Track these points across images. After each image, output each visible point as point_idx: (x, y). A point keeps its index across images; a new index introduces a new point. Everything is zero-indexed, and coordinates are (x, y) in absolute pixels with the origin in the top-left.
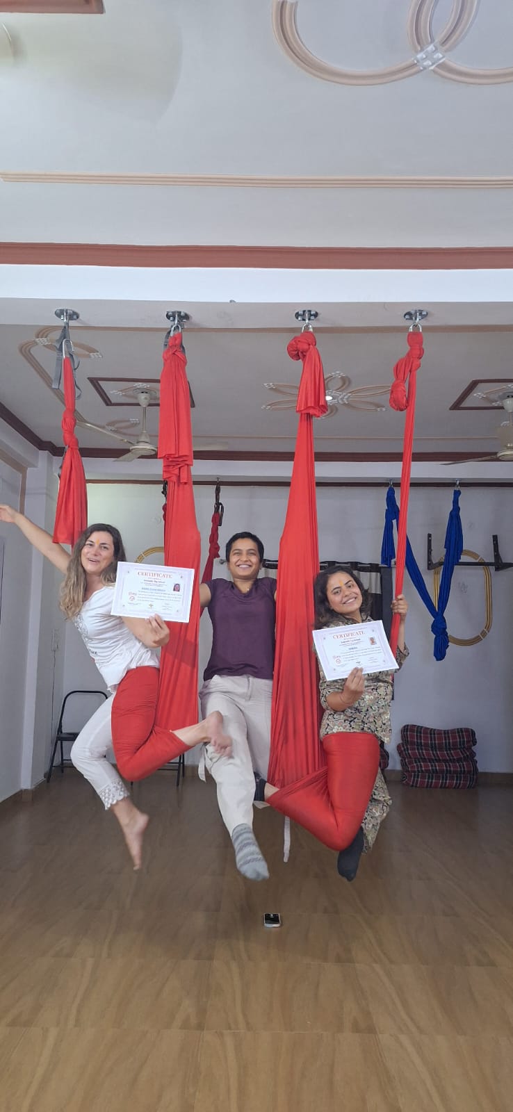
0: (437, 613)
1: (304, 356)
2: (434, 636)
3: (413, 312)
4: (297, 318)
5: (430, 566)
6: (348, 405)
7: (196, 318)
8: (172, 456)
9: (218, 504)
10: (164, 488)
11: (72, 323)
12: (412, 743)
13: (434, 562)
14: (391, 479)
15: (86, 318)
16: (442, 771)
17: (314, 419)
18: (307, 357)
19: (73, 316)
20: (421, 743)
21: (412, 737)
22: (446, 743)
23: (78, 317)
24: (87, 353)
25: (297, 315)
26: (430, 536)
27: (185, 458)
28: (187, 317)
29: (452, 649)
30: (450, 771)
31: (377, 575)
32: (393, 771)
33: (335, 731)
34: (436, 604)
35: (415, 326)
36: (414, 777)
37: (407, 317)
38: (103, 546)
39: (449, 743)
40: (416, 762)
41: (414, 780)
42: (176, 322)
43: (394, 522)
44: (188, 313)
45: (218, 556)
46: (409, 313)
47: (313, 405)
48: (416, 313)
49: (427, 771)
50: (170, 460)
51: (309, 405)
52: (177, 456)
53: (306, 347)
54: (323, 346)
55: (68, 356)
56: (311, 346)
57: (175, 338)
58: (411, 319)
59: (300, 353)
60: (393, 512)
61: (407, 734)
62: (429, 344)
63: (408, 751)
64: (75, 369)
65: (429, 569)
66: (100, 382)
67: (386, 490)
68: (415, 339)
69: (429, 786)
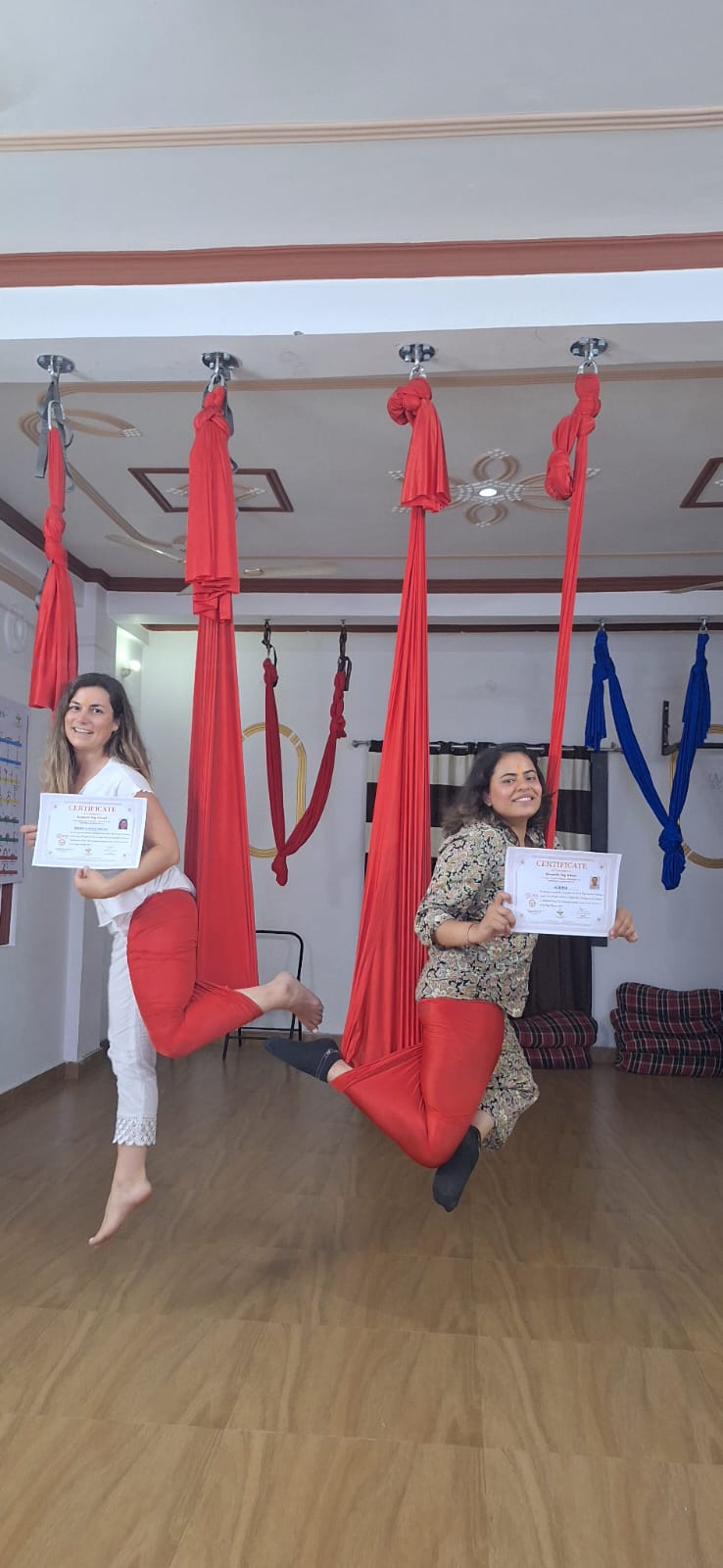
0: (668, 819)
1: (414, 417)
2: (664, 853)
3: (582, 342)
4: (404, 358)
5: (665, 749)
6: (521, 503)
7: (248, 362)
8: (207, 579)
9: (343, 658)
10: (266, 637)
11: (65, 378)
12: (632, 1010)
13: (671, 744)
14: (601, 619)
15: (88, 369)
16: (674, 1051)
17: (428, 514)
18: (418, 418)
19: (65, 366)
20: (645, 1009)
21: (632, 1000)
22: (681, 1010)
23: (72, 368)
24: (119, 430)
25: (402, 354)
26: (666, 704)
27: (226, 583)
28: (233, 361)
29: (691, 872)
30: (687, 1050)
31: (584, 764)
32: (605, 1049)
33: (434, 995)
34: (666, 802)
35: (588, 365)
36: (633, 1059)
37: (576, 351)
38: (94, 708)
39: (687, 1010)
40: (636, 1037)
41: (632, 1063)
42: (217, 370)
43: (606, 683)
44: (235, 354)
45: (344, 735)
46: (576, 345)
47: (425, 493)
48: (588, 344)
49: (653, 1051)
50: (203, 584)
51: (419, 494)
52: (213, 578)
53: (415, 402)
54: (443, 402)
55: (57, 426)
56: (424, 401)
57: (214, 395)
58: (581, 354)
59: (407, 414)
60: (604, 667)
61: (624, 996)
62: (606, 393)
63: (625, 1020)
64: (67, 446)
65: (663, 754)
66: (147, 475)
67: (594, 635)
68: (587, 386)
69: (655, 1072)
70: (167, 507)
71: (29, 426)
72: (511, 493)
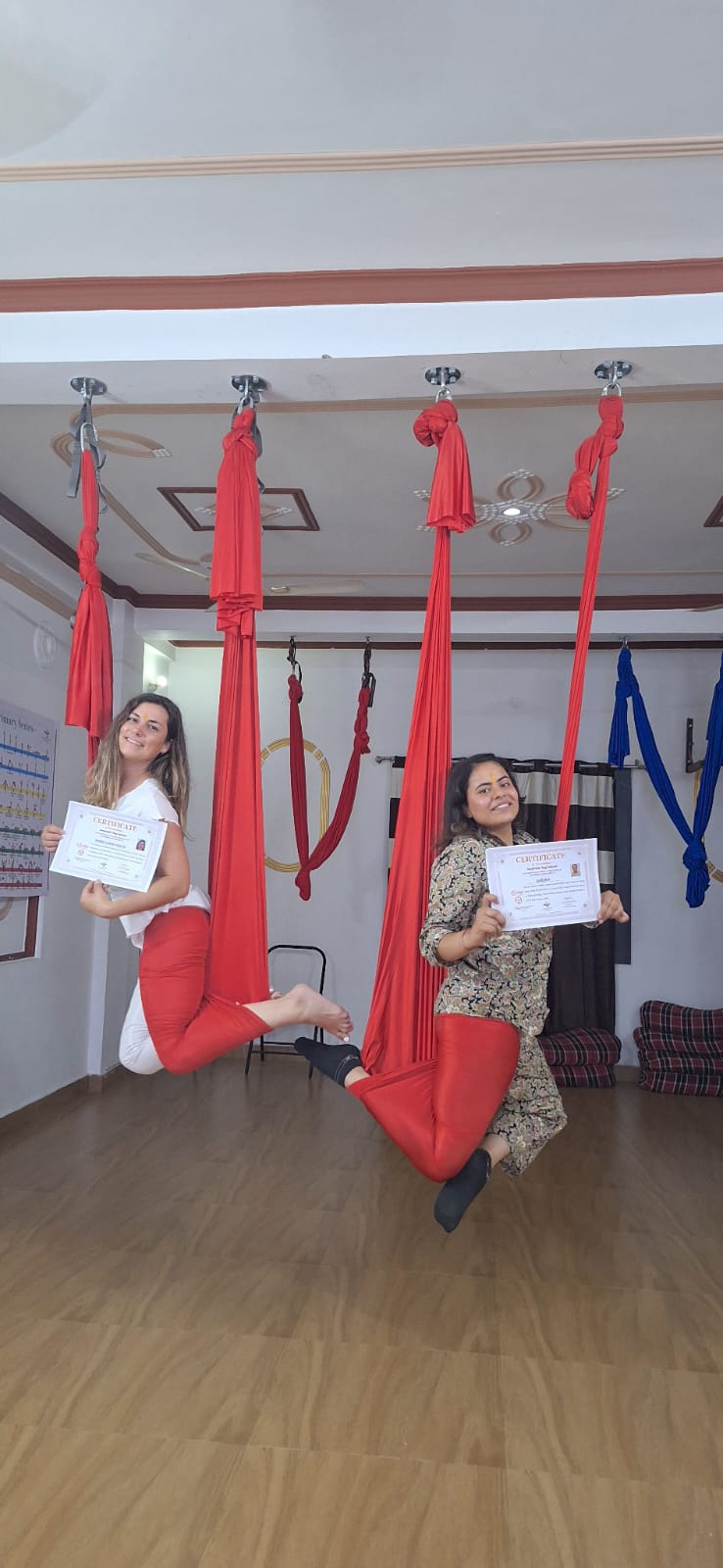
0: (692, 837)
1: (441, 438)
2: (688, 871)
3: (607, 365)
4: (430, 381)
5: (689, 767)
6: (545, 522)
7: (279, 385)
8: (231, 595)
9: (368, 675)
10: (291, 654)
11: (97, 400)
12: (656, 1028)
13: (695, 761)
14: (626, 636)
15: (120, 391)
16: (698, 1070)
17: (453, 534)
18: (443, 442)
19: (97, 388)
20: (669, 1028)
21: (655, 1018)
22: (706, 1030)
23: (105, 390)
24: (149, 450)
25: (429, 377)
26: (690, 721)
27: (250, 599)
28: (262, 384)
29: (714, 890)
30: (712, 1071)
31: (607, 781)
32: (628, 1068)
33: (450, 1011)
34: (690, 823)
35: (612, 387)
36: (657, 1077)
37: (600, 373)
38: (152, 725)
39: (711, 1029)
40: (660, 1056)
41: (656, 1082)
42: (246, 391)
43: (629, 700)
44: (263, 377)
45: (368, 751)
46: (601, 368)
47: (451, 514)
48: (612, 367)
49: (678, 1070)
50: (227, 600)
51: (445, 515)
52: (237, 595)
53: (442, 425)
54: (468, 423)
55: (89, 448)
56: (450, 423)
57: (243, 416)
58: (605, 377)
59: (433, 436)
60: (627, 685)
61: (648, 1015)
62: (630, 415)
63: (649, 1038)
64: (99, 468)
65: (687, 771)
66: (176, 494)
67: (617, 653)
68: (611, 409)
69: (679, 1092)
70: (195, 526)
71: (60, 446)
72: (536, 512)
